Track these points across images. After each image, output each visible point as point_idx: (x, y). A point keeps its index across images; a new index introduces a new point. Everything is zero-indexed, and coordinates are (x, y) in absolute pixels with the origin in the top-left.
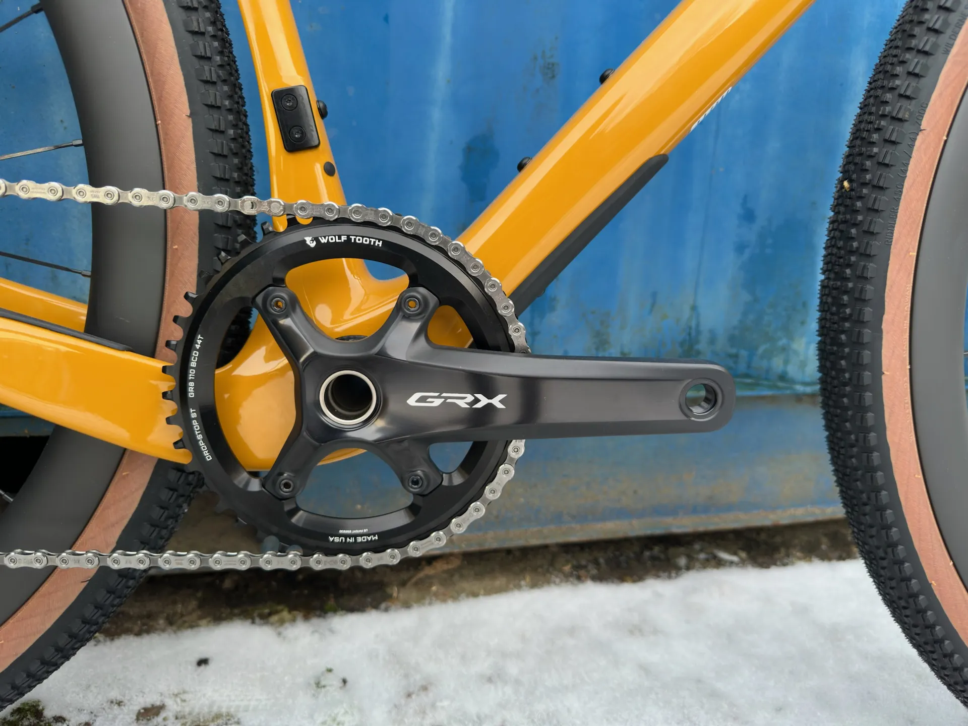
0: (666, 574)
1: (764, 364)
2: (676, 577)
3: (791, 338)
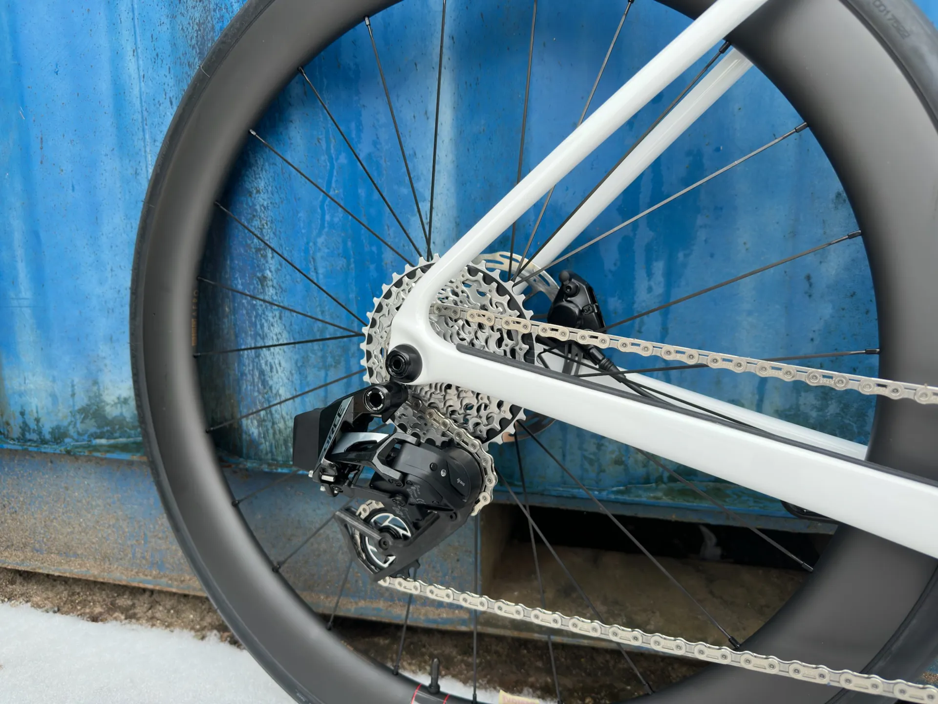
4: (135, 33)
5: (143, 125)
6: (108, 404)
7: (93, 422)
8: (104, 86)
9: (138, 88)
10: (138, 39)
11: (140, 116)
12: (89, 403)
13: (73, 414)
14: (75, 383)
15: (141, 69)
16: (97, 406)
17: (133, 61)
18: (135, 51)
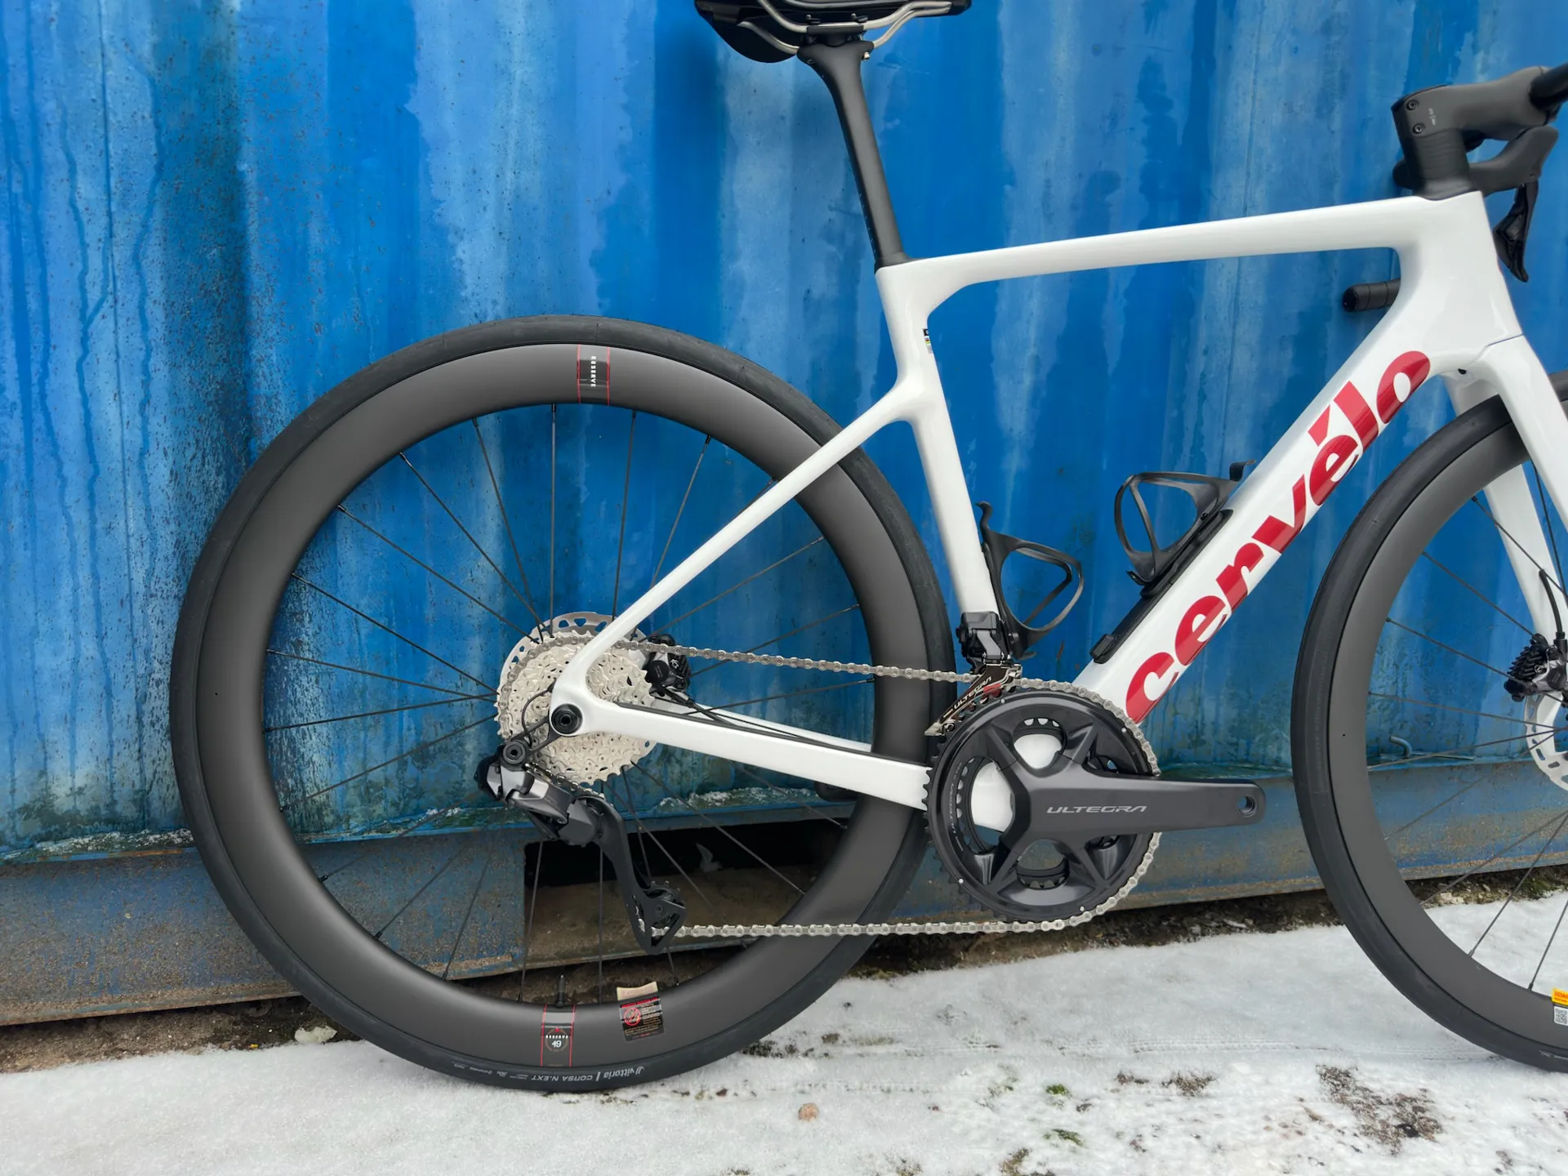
0: (1186, 939)
2: (1194, 942)
4: (118, 376)
5: (124, 475)
6: (57, 798)
7: (37, 821)
8: (72, 431)
9: (119, 434)
10: (123, 382)
11: (119, 467)
12: (33, 799)
13: (12, 816)
14: (16, 775)
15: (125, 414)
16: (44, 802)
17: (114, 405)
18: (118, 394)
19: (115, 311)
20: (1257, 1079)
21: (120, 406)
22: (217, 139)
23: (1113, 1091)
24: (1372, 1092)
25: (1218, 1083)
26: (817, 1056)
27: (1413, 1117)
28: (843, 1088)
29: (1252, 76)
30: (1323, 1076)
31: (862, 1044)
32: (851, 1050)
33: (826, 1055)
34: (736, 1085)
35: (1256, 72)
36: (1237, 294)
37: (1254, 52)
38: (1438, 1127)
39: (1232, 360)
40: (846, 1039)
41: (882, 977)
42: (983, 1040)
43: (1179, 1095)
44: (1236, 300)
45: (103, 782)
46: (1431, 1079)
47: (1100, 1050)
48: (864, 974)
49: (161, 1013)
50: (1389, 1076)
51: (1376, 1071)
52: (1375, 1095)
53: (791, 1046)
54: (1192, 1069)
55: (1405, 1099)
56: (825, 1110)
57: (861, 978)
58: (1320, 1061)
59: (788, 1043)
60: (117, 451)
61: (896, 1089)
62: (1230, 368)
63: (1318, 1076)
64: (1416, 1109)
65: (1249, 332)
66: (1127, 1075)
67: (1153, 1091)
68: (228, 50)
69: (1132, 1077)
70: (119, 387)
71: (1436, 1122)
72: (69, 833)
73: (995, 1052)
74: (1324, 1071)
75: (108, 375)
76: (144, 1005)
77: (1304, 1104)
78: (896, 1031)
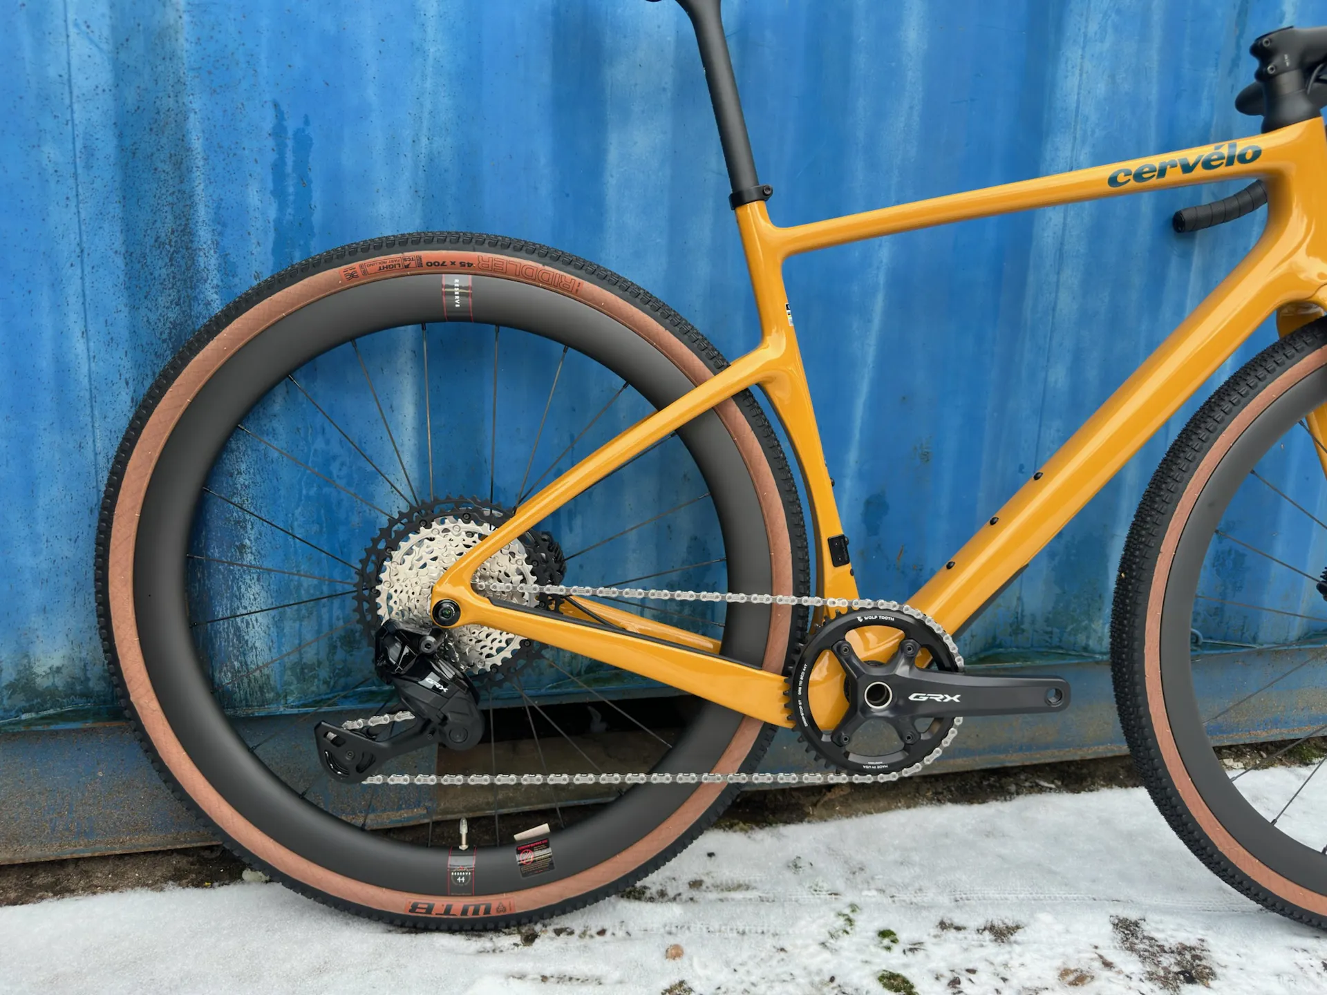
0: (1003, 798)
1: (1072, 639)
2: (1010, 800)
3: (1091, 620)
4: (85, 317)
5: (91, 402)
6: (38, 676)
7: (22, 696)
8: (45, 363)
9: (87, 366)
10: (89, 321)
11: (87, 395)
12: (17, 677)
15: (91, 350)
16: (27, 679)
17: (82, 341)
18: (85, 333)
19: (82, 262)
20: (1059, 927)
21: (88, 341)
22: (168, 110)
23: (935, 936)
24: (1156, 941)
25: (1025, 931)
26: (684, 900)
27: (1192, 964)
28: (705, 930)
29: (1080, 52)
30: (1116, 925)
31: (722, 890)
32: (713, 896)
33: (692, 899)
34: (614, 926)
35: (1084, 48)
36: (1062, 244)
37: (1082, 30)
38: (1212, 974)
39: (1055, 303)
40: (709, 885)
41: (742, 830)
42: (825, 889)
43: (991, 941)
44: (1060, 250)
45: (77, 662)
46: (1208, 930)
47: (925, 899)
48: (726, 826)
49: (130, 855)
50: (1172, 927)
51: (1161, 922)
52: (1159, 944)
53: (662, 890)
54: (1003, 918)
55: (1185, 948)
56: (688, 950)
57: (724, 830)
58: (1113, 912)
59: (660, 888)
60: (85, 382)
61: (750, 931)
62: (1054, 309)
63: (1111, 927)
64: (1195, 957)
65: (1071, 277)
66: (948, 922)
67: (969, 937)
68: (177, 32)
69: (952, 924)
70: (85, 326)
71: (1211, 969)
72: (48, 705)
73: (836, 899)
74: (1116, 921)
75: (76, 315)
76: (115, 849)
77: (1098, 951)
78: (752, 878)
